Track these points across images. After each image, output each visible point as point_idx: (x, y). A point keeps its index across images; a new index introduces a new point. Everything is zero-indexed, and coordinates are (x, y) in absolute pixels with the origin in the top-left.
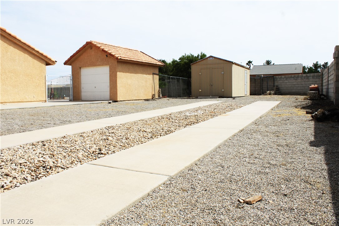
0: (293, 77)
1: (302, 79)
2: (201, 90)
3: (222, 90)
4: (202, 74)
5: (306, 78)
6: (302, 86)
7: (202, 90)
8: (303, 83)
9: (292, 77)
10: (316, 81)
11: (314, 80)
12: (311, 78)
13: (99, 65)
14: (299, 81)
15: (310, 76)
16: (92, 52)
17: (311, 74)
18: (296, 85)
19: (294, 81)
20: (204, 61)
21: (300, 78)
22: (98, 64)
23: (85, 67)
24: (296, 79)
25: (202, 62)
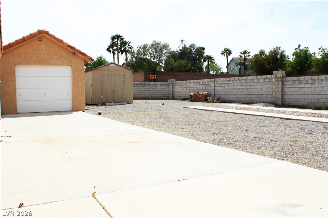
0: (141, 85)
1: (150, 86)
2: (102, 97)
3: (123, 96)
4: (103, 80)
5: (153, 85)
6: (150, 92)
7: (104, 97)
8: (151, 90)
9: (139, 84)
10: (164, 88)
11: (162, 87)
12: (159, 85)
13: (55, 64)
14: (147, 87)
15: (158, 84)
16: (43, 45)
17: (159, 82)
18: (144, 92)
19: (142, 88)
20: (106, 67)
21: (148, 86)
22: (52, 62)
23: (24, 64)
24: (143, 86)
25: (104, 67)
